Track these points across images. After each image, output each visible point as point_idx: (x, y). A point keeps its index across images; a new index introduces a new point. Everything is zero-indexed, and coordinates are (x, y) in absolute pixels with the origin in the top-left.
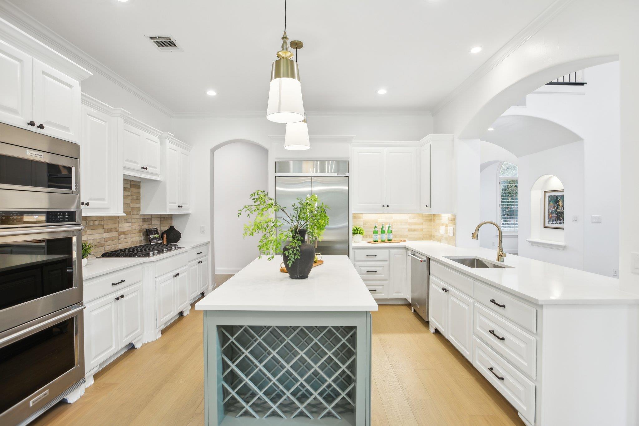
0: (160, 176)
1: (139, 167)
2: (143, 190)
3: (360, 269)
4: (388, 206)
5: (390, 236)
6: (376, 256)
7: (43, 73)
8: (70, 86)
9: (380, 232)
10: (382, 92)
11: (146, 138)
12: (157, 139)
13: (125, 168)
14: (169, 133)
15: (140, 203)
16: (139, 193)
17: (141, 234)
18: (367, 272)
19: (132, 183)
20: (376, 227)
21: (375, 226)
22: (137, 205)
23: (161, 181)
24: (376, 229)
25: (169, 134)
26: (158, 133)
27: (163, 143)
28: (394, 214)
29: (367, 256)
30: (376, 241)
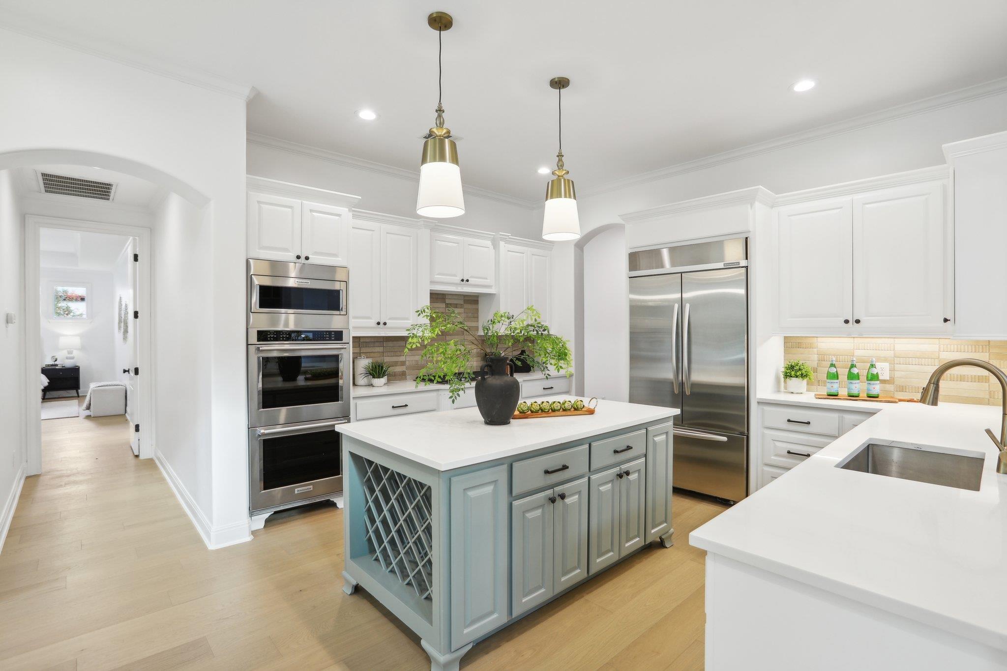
0: (493, 287)
1: (457, 279)
2: (481, 306)
3: (775, 444)
4: (858, 321)
5: (871, 387)
6: (809, 423)
7: (311, 211)
8: (339, 215)
9: (863, 378)
10: (804, 86)
11: (469, 245)
12: (489, 243)
13: (432, 282)
14: (500, 233)
15: (478, 322)
16: (478, 309)
17: (479, 359)
18: (789, 452)
19: (466, 298)
20: (853, 366)
21: (830, 363)
22: (473, 324)
23: (495, 294)
24: (855, 371)
25: (501, 235)
26: (489, 236)
27: (495, 246)
28: (896, 340)
29: (789, 421)
30: (833, 396)
